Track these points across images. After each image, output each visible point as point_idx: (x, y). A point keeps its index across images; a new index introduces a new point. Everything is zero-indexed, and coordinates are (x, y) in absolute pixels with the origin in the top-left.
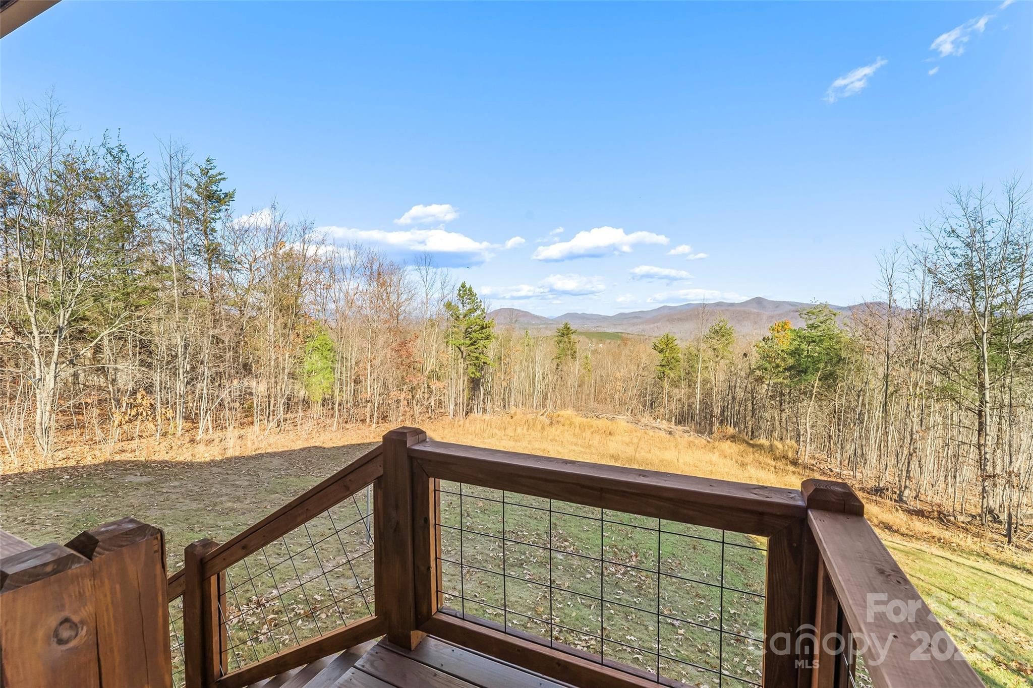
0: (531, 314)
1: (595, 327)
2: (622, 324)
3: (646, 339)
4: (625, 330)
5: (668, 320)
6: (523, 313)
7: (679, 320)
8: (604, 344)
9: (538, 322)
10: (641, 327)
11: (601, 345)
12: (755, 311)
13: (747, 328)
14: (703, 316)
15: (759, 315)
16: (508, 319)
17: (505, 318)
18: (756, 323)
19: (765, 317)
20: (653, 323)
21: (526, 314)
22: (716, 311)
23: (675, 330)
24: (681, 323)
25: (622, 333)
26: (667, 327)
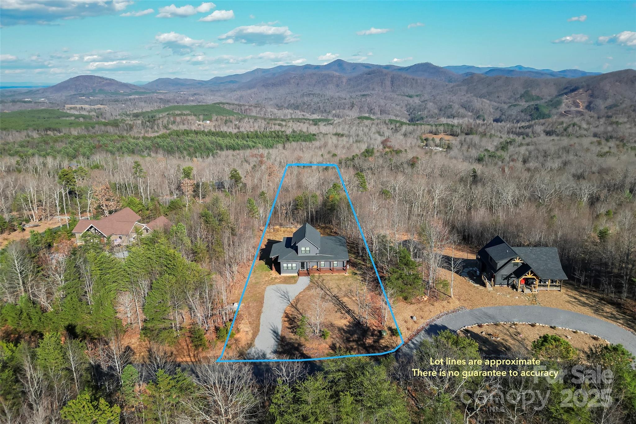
0: (117, 82)
2: (220, 90)
3: (247, 109)
5: (263, 85)
6: (108, 81)
7: (274, 85)
8: (211, 121)
9: (128, 91)
10: (239, 93)
11: (208, 122)
12: (337, 74)
13: (331, 92)
14: (294, 80)
15: (340, 78)
16: (90, 89)
17: (86, 88)
18: (338, 86)
19: (344, 80)
20: (250, 88)
21: (111, 82)
22: (304, 75)
23: (271, 96)
24: (275, 88)
25: (223, 104)
26: (263, 92)
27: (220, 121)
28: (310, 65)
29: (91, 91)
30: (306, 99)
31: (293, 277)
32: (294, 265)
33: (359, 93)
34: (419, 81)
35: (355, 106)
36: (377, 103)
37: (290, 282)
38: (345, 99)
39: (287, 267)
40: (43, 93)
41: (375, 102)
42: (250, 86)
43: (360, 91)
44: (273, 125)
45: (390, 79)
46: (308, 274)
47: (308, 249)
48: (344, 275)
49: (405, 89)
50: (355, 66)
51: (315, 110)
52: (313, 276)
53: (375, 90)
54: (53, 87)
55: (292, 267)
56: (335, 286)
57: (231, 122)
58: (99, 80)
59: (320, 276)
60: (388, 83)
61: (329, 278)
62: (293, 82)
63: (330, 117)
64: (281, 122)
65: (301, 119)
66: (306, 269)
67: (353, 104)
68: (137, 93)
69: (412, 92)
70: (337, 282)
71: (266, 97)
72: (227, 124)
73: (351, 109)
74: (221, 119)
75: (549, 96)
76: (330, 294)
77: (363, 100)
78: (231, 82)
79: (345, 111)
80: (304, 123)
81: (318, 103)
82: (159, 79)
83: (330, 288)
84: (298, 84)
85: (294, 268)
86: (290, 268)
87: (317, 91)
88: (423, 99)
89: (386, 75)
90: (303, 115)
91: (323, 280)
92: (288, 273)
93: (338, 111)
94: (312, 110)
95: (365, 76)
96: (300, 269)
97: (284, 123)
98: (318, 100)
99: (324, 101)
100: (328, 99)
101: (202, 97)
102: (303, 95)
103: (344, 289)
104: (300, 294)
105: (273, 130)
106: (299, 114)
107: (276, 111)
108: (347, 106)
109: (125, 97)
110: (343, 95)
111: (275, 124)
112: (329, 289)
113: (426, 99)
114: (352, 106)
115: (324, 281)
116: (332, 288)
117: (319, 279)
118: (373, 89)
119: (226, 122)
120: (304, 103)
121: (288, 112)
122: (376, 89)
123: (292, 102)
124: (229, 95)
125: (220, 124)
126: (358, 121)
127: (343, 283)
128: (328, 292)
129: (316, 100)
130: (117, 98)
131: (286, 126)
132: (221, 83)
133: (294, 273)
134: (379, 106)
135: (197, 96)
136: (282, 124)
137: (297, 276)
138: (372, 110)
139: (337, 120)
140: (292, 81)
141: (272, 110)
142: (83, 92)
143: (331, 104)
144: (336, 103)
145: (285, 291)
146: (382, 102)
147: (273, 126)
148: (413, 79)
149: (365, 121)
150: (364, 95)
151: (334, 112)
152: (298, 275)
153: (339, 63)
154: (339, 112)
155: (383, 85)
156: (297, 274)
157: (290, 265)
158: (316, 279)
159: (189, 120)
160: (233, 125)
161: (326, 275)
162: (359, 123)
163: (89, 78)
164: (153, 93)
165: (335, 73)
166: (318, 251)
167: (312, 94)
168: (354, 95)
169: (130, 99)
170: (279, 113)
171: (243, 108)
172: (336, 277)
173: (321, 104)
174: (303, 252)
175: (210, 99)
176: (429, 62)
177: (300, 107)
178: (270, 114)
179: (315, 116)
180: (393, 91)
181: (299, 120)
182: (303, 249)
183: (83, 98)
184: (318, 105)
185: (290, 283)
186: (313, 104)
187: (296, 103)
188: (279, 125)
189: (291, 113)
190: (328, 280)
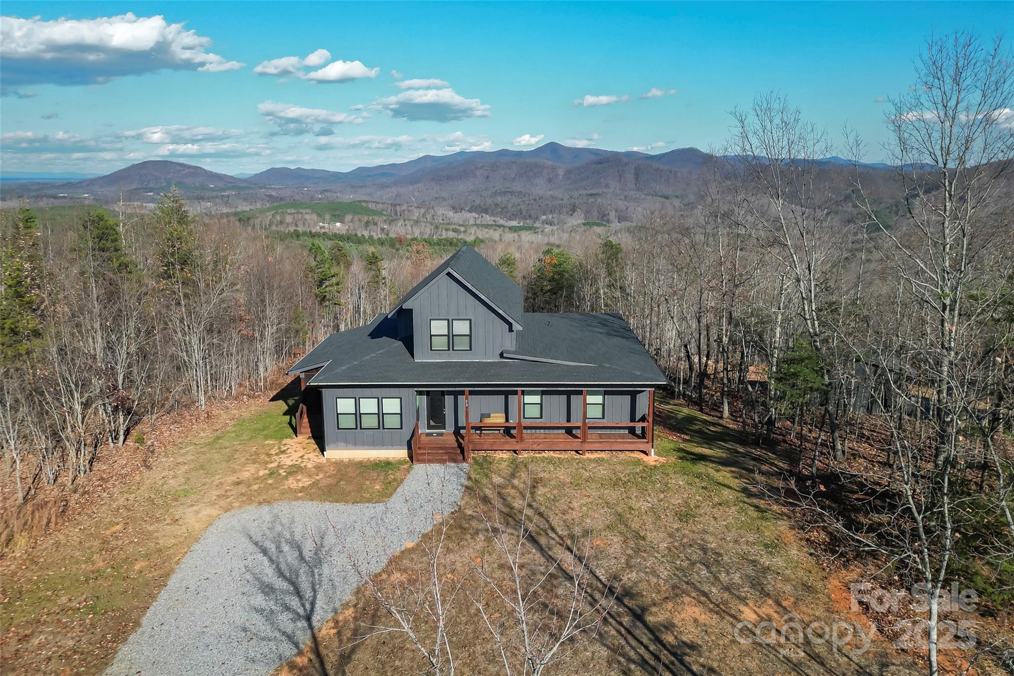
0: (205, 171)
1: (322, 192)
2: (365, 186)
3: (404, 210)
4: (370, 195)
5: (433, 179)
6: (192, 170)
7: (449, 178)
8: (342, 222)
9: (221, 184)
10: (394, 191)
11: (338, 224)
12: (549, 163)
13: (540, 188)
14: (481, 172)
15: (553, 169)
16: (163, 181)
17: (156, 180)
18: (550, 180)
19: (561, 172)
20: (412, 183)
21: (197, 171)
22: (498, 164)
23: (445, 194)
24: (452, 183)
25: (367, 202)
26: (432, 189)
27: (357, 223)
28: (506, 150)
29: (164, 185)
30: (499, 199)
31: (386, 465)
32: (392, 405)
33: (585, 192)
34: (679, 174)
35: (578, 210)
36: (613, 206)
37: (360, 489)
38: (562, 200)
39: (358, 415)
40: (88, 186)
41: (611, 204)
42: (412, 180)
43: (586, 189)
44: (444, 231)
45: (633, 171)
46: (459, 452)
47: (461, 328)
48: (638, 462)
49: (658, 187)
50: (577, 153)
51: (513, 215)
52: (484, 465)
53: (609, 188)
54: (105, 177)
55: (380, 415)
56: (598, 519)
57: (376, 224)
58: (178, 168)
59: (516, 468)
60: (630, 177)
61: (562, 475)
62: (480, 175)
63: (537, 225)
64: (457, 227)
65: (491, 225)
66: (450, 429)
67: (574, 206)
68: (234, 188)
69: (668, 191)
70: (612, 495)
71: (437, 196)
72: (368, 228)
73: (572, 215)
74: (360, 220)
75: (891, 198)
76: (580, 570)
77: (591, 200)
78: (384, 174)
79: (562, 216)
80: (496, 230)
81: (519, 205)
82: (272, 169)
83: (577, 531)
84: (488, 177)
85: (392, 422)
86: (370, 422)
87: (517, 187)
88: (686, 201)
89: (626, 164)
90: (494, 221)
91: (536, 483)
92: (357, 444)
93: (550, 216)
94: (508, 215)
95: (593, 166)
96: (423, 430)
97: (462, 229)
98: (519, 200)
99: (528, 202)
100: (535, 200)
101: (336, 195)
102: (495, 194)
103: (657, 538)
104: (395, 562)
105: (443, 237)
106: (488, 219)
107: (451, 214)
108: (564, 209)
109: (215, 193)
110: (557, 193)
111: (447, 230)
112: (572, 537)
113: (691, 201)
114: (573, 209)
115: (541, 491)
116: (586, 533)
117: (513, 475)
118: (607, 186)
119: (367, 224)
120: (497, 205)
121: (471, 217)
122: (611, 186)
123: (478, 202)
124: (379, 193)
125: (356, 226)
126: (583, 228)
127: (644, 506)
128: (568, 560)
129: (515, 200)
130: (202, 194)
131: (465, 232)
132: (369, 176)
133: (392, 445)
134: (616, 211)
135: (328, 194)
136: (458, 230)
137: (401, 462)
138: (604, 216)
139: (548, 229)
140: (478, 173)
141: (444, 212)
142: (151, 185)
143: (540, 206)
144: (547, 205)
145: (308, 548)
146: (621, 205)
147: (444, 233)
148: (670, 172)
149: (595, 228)
150: (591, 195)
151: (544, 217)
152: (411, 457)
153: (552, 149)
154: (553, 217)
155: (622, 179)
156: (402, 453)
157: (369, 405)
158: (497, 480)
159: (305, 219)
160: (379, 229)
161: (550, 461)
162: (585, 231)
163: (164, 165)
164: (261, 188)
165: (546, 161)
166: (509, 343)
167: (510, 192)
168: (575, 194)
169: (222, 196)
170: (456, 217)
171: (398, 209)
172: (603, 472)
173: (523, 207)
174: (440, 343)
175: (348, 197)
176: (694, 146)
177: (490, 211)
178: (441, 218)
179: (514, 223)
180: (639, 189)
181: (487, 226)
182: (439, 327)
183: (149, 194)
184: (519, 207)
185: (359, 497)
186: (510, 205)
187: (484, 204)
188: (453, 231)
189: (475, 218)
190: (561, 485)
